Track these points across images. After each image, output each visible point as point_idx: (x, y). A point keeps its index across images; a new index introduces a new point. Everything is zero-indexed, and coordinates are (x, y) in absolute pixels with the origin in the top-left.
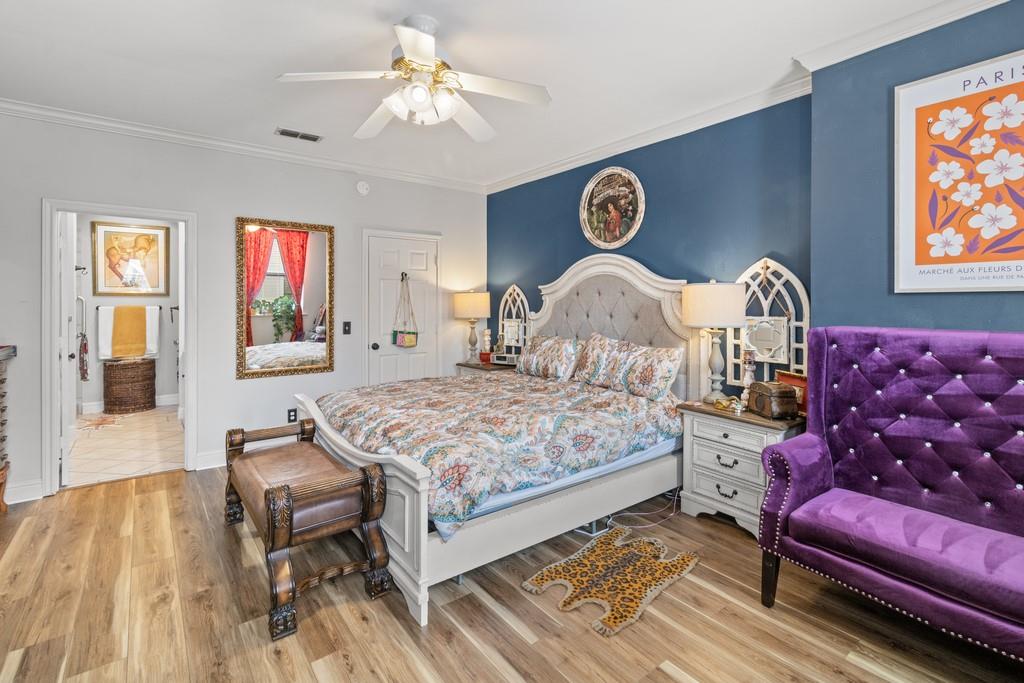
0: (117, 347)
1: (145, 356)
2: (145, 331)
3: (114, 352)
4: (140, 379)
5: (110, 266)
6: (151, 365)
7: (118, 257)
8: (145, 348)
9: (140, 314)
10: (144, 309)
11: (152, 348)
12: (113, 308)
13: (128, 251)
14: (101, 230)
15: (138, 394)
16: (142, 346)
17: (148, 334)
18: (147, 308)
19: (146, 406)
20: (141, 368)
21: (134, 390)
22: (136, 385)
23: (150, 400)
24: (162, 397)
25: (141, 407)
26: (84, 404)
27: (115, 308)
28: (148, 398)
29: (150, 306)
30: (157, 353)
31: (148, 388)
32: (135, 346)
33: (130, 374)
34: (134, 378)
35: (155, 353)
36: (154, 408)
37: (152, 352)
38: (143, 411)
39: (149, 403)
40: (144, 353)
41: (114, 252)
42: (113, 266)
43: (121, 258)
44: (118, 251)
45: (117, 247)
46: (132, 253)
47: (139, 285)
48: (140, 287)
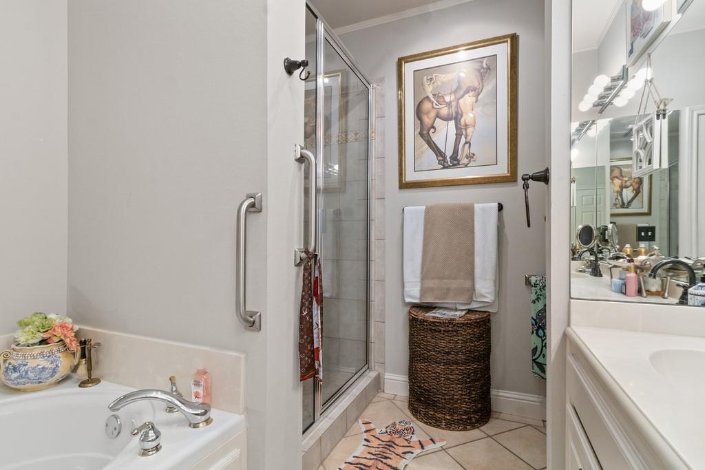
0: (430, 283)
1: (474, 306)
2: (472, 254)
3: (424, 291)
4: (461, 357)
5: (421, 134)
6: (481, 326)
7: (432, 114)
8: (473, 288)
9: (463, 219)
10: (472, 208)
11: (485, 289)
13: (448, 99)
14: (409, 69)
15: (457, 391)
16: (468, 284)
17: (478, 261)
18: (476, 206)
19: (470, 419)
20: (462, 335)
21: (449, 379)
22: (452, 370)
23: (480, 405)
24: (503, 393)
25: (462, 420)
26: (387, 376)
27: (426, 208)
28: (475, 401)
29: (481, 205)
30: (493, 298)
31: (475, 381)
32: (454, 284)
33: (442, 343)
34: (448, 353)
35: (489, 298)
36: (486, 422)
37: (485, 297)
38: (465, 429)
39: (475, 412)
40: (472, 297)
41: (427, 105)
42: (425, 133)
43: (438, 116)
44: (433, 102)
45: (431, 96)
46: (454, 104)
47: (465, 161)
48: (466, 166)
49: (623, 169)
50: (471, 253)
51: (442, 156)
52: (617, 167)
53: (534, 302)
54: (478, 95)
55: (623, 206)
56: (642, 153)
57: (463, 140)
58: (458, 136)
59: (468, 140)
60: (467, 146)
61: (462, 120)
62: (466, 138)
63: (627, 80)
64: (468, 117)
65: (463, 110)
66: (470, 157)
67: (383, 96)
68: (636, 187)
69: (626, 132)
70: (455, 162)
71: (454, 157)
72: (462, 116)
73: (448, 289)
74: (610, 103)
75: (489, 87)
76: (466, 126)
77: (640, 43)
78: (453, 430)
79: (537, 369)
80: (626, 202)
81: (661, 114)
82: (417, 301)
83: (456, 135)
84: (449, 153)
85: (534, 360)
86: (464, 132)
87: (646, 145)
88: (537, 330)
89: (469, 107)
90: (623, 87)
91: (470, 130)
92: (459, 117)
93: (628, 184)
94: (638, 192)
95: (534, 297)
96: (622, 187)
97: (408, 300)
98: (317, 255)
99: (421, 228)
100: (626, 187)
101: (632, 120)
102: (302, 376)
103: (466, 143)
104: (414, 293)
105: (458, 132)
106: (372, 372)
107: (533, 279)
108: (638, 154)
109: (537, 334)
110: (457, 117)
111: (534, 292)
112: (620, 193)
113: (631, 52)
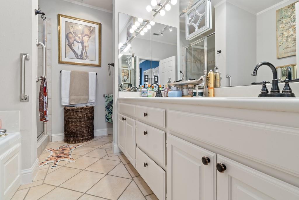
0: (73, 97)
1: (88, 104)
3: (70, 100)
4: (86, 119)
5: (68, 45)
6: (91, 110)
7: (73, 39)
8: (88, 99)
9: (85, 76)
11: (92, 98)
12: (70, 71)
15: (85, 130)
16: (86, 97)
17: (90, 90)
18: (89, 73)
19: (89, 137)
20: (86, 112)
21: (82, 126)
22: (83, 123)
23: (91, 133)
24: (97, 130)
25: (86, 138)
26: (53, 135)
27: (71, 72)
28: (90, 132)
29: (91, 73)
30: (95, 101)
31: (90, 126)
32: (82, 97)
33: (80, 115)
34: (82, 118)
35: (94, 101)
36: (93, 138)
37: (92, 101)
38: (87, 141)
39: (90, 135)
40: (88, 102)
41: (71, 35)
42: (70, 45)
43: (75, 40)
44: (73, 35)
45: (72, 33)
46: (81, 38)
47: (85, 58)
48: (85, 60)
49: (125, 70)
50: (88, 87)
51: (76, 54)
52: (123, 69)
53: (106, 101)
54: (90, 38)
55: (124, 81)
56: (130, 64)
57: (84, 51)
58: (83, 49)
59: (86, 51)
60: (86, 53)
61: (84, 44)
62: (85, 50)
63: (126, 46)
64: (86, 44)
65: (85, 41)
66: (87, 57)
67: (50, 26)
68: (128, 76)
69: (125, 59)
70: (82, 58)
71: (81, 56)
72: (84, 43)
73: (80, 99)
74: (123, 50)
75: (93, 36)
76: (85, 46)
77: (129, 38)
78: (84, 142)
79: (107, 120)
80: (125, 80)
81: (133, 56)
82: (67, 104)
83: (82, 48)
84: (79, 54)
85: (106, 118)
86: (85, 48)
87: (130, 63)
88: (107, 109)
89: (87, 41)
90: (126, 47)
91: (87, 48)
92: (83, 43)
93: (126, 75)
94: (128, 77)
95: (106, 100)
96: (124, 76)
97: (63, 104)
98: (45, 79)
99: (69, 78)
100: (125, 76)
101: (128, 56)
102: (41, 119)
103: (85, 52)
104: (66, 102)
105: (83, 48)
106: (45, 136)
107: (106, 95)
108: (129, 65)
109: (107, 110)
110: (82, 43)
111: (106, 99)
112: (124, 77)
113: (127, 39)
